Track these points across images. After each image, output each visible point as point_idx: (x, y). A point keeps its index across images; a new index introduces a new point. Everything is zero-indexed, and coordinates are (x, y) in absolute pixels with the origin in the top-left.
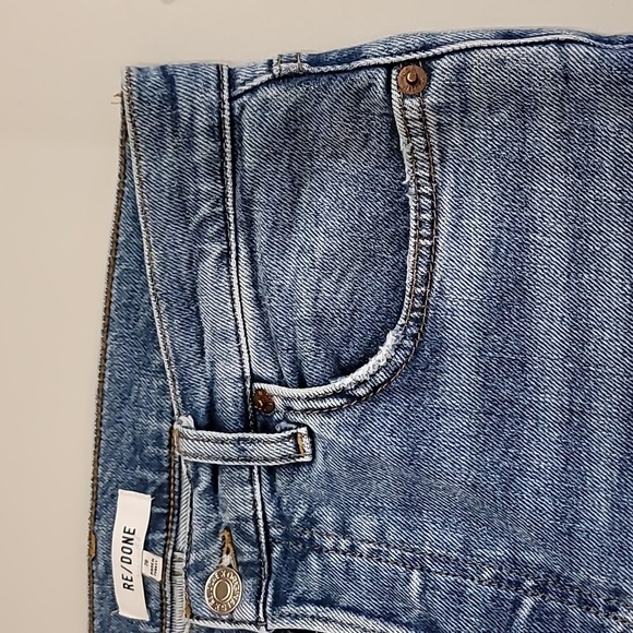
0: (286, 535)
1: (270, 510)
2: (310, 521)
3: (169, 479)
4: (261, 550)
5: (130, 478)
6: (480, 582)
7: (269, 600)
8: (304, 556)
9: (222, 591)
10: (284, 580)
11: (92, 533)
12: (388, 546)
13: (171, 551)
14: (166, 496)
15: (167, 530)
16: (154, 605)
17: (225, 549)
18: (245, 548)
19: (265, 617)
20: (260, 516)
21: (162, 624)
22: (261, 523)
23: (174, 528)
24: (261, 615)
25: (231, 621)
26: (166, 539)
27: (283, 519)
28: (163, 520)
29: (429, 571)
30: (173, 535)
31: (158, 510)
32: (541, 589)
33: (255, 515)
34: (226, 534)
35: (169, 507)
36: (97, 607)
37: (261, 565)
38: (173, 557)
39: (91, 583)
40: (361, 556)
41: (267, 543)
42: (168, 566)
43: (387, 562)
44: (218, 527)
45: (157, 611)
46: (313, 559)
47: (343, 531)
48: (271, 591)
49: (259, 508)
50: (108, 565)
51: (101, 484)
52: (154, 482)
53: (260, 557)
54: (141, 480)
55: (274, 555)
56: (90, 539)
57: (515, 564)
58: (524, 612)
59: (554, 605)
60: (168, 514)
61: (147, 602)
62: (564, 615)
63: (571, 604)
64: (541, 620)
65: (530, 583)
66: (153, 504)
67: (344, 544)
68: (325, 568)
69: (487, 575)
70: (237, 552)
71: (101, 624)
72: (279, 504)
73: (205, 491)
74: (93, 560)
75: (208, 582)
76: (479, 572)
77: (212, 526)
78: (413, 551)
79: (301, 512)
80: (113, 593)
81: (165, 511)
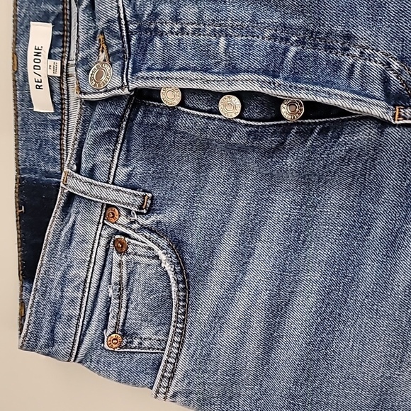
0: (139, 28)
1: (129, 12)
2: (155, 15)
3: (63, 10)
4: (123, 42)
5: (38, 12)
6: (263, 38)
7: (130, 71)
8: (151, 40)
9: (99, 75)
10: (139, 58)
11: (15, 53)
12: (204, 25)
13: (66, 60)
14: (61, 23)
15: (63, 47)
16: (56, 99)
17: (101, 49)
18: (113, 41)
19: (128, 82)
20: (122, 17)
21: (62, 113)
22: (123, 22)
23: (68, 45)
24: (125, 81)
25: (105, 91)
26: (63, 52)
27: (137, 17)
28: (60, 41)
29: (231, 36)
30: (67, 50)
31: (57, 33)
32: (301, 42)
33: (119, 17)
34: (101, 37)
35: (64, 31)
36: (19, 107)
37: (124, 52)
38: (67, 64)
39: (15, 90)
40: (188, 34)
41: (128, 36)
42: (65, 70)
43: (204, 35)
44: (96, 33)
45: (58, 104)
46: (157, 40)
47: (176, 19)
48: (130, 66)
49: (122, 12)
50: (26, 76)
51: (19, 19)
52: (53, 12)
53: (123, 47)
54: (45, 12)
55: (132, 42)
56: (13, 59)
57: (285, 27)
58: (290, 55)
59: (309, 51)
60: (63, 35)
61: (52, 99)
62: (316, 57)
63: (320, 50)
64: (301, 59)
65: (294, 38)
66: (54, 29)
67: (177, 27)
68: (165, 45)
69: (267, 34)
70: (108, 46)
71: (22, 120)
72: (134, 8)
73: (86, 7)
74: (15, 73)
75: (91, 72)
76: (262, 33)
77: (91, 32)
78: (221, 25)
79: (148, 10)
80: (30, 96)
81: (61, 33)
